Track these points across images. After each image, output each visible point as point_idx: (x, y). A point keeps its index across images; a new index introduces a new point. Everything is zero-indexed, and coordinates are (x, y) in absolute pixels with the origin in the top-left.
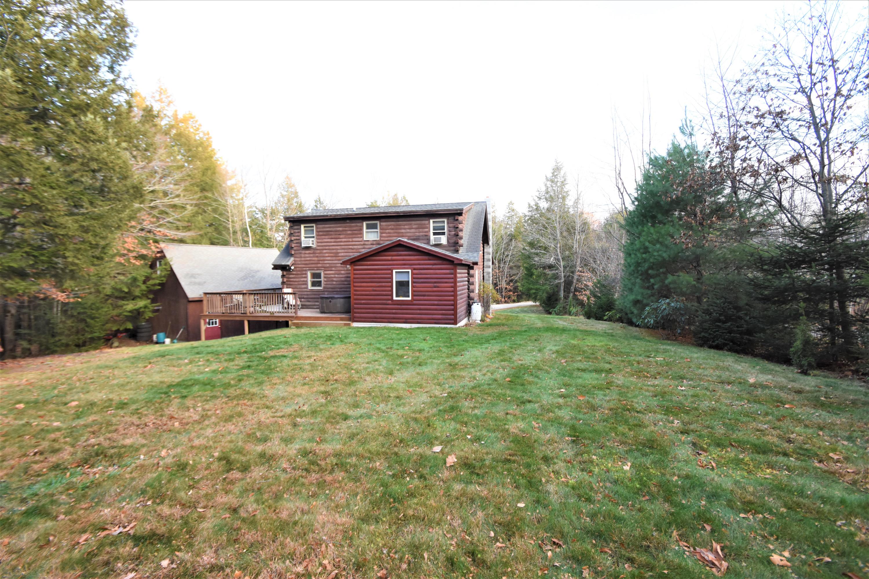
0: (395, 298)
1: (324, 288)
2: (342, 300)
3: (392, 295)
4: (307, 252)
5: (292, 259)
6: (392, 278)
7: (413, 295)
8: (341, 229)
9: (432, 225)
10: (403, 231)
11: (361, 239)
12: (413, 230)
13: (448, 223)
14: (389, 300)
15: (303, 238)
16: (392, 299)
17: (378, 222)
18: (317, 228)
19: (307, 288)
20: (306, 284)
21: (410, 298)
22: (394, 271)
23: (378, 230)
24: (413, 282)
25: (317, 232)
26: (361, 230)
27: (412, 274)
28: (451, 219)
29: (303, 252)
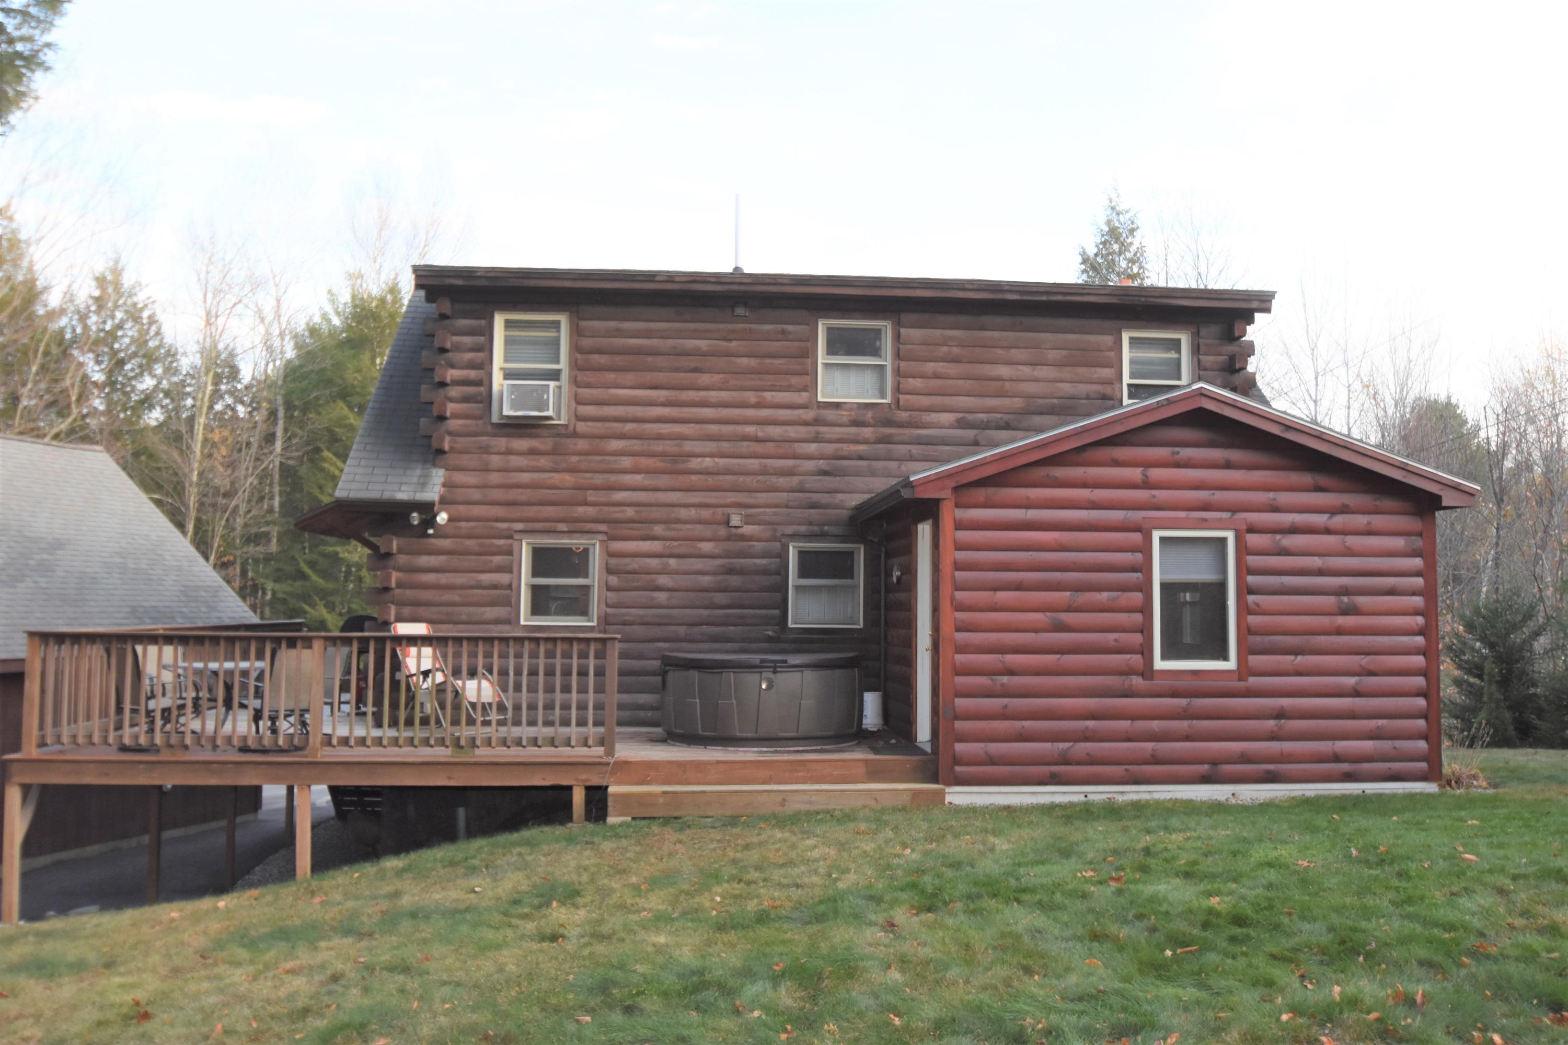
0: (1160, 664)
1: (605, 621)
2: (809, 675)
3: (1146, 651)
4: (522, 444)
5: (438, 476)
6: (1146, 568)
7: (1245, 650)
8: (703, 344)
9: (1126, 354)
10: (1003, 371)
11: (803, 397)
12: (1043, 372)
13: (1196, 350)
14: (1129, 672)
15: (498, 380)
16: (1147, 671)
17: (886, 327)
18: (576, 332)
19: (513, 620)
20: (509, 600)
21: (1231, 664)
22: (1157, 535)
23: (887, 361)
24: (1244, 590)
25: (576, 348)
26: (808, 353)
27: (1242, 550)
28: (1211, 331)
29: (501, 443)
